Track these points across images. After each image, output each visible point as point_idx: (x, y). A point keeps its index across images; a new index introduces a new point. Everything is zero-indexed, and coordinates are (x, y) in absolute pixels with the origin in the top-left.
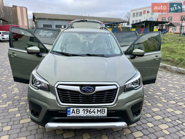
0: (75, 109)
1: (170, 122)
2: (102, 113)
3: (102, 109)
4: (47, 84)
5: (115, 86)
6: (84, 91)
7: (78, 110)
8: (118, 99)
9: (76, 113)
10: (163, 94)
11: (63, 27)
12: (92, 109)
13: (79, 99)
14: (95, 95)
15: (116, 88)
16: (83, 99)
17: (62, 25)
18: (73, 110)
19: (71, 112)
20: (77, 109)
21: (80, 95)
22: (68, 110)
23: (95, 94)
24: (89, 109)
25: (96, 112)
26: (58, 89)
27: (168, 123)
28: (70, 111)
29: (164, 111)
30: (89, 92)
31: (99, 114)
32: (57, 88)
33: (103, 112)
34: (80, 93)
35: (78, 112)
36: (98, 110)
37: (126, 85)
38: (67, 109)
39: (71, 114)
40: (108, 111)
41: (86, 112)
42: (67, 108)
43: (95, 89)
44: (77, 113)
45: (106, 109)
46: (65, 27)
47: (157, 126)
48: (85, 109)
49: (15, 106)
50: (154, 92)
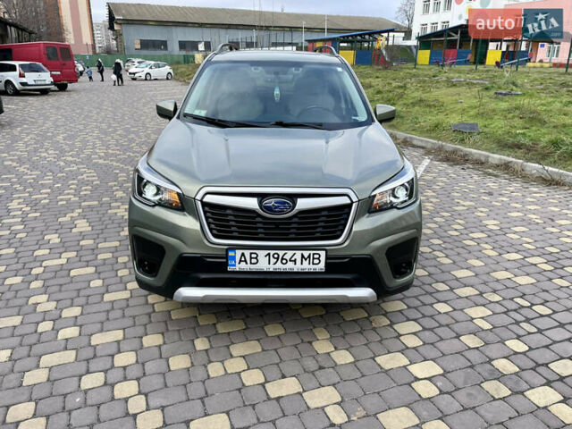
0: (247, 253)
1: (497, 302)
2: (313, 264)
3: (314, 254)
4: (178, 194)
5: (346, 198)
6: (268, 209)
7: (255, 256)
8: (354, 229)
9: (248, 262)
10: (489, 236)
11: (201, 47)
12: (290, 253)
13: (257, 228)
14: (296, 220)
15: (349, 201)
16: (265, 229)
17: (200, 42)
18: (243, 255)
19: (238, 260)
20: (251, 254)
21: (259, 219)
22: (231, 254)
23: (295, 216)
24: (281, 253)
25: (299, 261)
26: (204, 204)
27: (493, 304)
28: (234, 258)
29: (485, 278)
30: (281, 212)
31: (307, 266)
32: (201, 201)
33: (316, 261)
34: (259, 215)
35: (254, 261)
36: (303, 256)
37: (375, 196)
38: (227, 254)
39: (238, 265)
40: (327, 258)
41: (273, 260)
42: (227, 250)
43: (295, 204)
44: (251, 263)
45: (323, 254)
46: (208, 46)
47: (462, 310)
48: (272, 252)
49: (85, 263)
50: (465, 232)
